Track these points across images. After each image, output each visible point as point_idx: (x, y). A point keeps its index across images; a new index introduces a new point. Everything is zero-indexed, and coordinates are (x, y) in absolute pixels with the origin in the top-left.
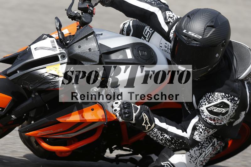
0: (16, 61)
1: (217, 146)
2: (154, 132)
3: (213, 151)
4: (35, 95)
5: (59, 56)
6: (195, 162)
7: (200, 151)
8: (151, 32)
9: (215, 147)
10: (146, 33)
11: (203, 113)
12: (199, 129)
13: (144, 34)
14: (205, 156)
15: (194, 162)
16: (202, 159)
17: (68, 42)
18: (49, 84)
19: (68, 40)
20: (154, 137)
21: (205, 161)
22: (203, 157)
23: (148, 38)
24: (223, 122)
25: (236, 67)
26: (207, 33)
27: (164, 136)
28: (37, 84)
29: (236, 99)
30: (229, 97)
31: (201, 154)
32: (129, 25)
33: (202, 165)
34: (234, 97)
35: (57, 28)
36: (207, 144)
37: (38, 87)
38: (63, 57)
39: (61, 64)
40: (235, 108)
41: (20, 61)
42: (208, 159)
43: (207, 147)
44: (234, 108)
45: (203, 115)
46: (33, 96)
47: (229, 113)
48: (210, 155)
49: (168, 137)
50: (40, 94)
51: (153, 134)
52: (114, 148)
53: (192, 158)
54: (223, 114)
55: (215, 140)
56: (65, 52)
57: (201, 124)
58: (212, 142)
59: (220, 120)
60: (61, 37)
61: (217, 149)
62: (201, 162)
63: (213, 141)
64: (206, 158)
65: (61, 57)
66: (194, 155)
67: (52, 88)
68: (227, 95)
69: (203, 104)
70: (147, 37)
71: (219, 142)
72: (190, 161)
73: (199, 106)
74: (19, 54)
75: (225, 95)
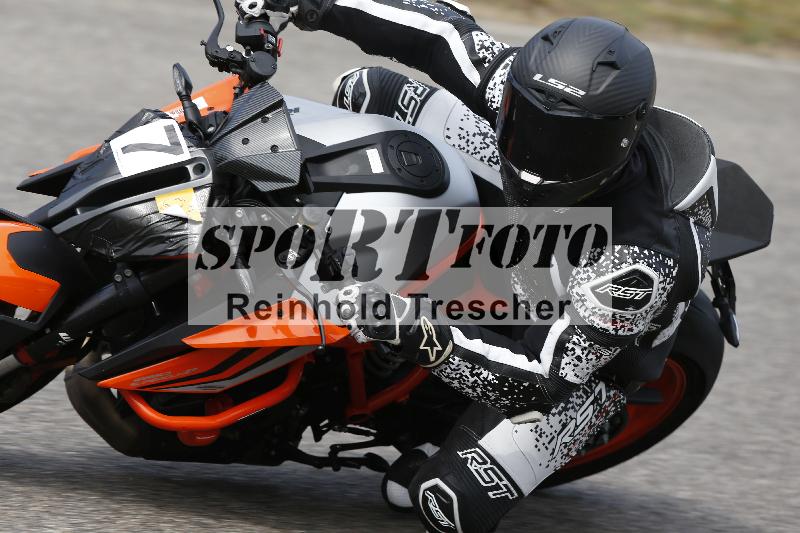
0: (71, 182)
1: (607, 404)
2: (453, 367)
3: (597, 417)
4: (124, 276)
5: (190, 168)
6: (551, 447)
7: (563, 417)
8: (418, 99)
9: (601, 406)
10: (405, 102)
11: (582, 301)
12: (573, 349)
13: (400, 104)
14: (575, 430)
15: (547, 448)
16: (567, 439)
17: (211, 129)
18: (164, 243)
19: (211, 126)
20: (453, 379)
21: (577, 446)
22: (569, 433)
23: (411, 116)
24: (636, 325)
25: (667, 177)
26: (599, 80)
27: (478, 375)
28: (130, 244)
29: (671, 263)
30: (650, 257)
31: (564, 426)
32: (360, 82)
33: (567, 455)
34: (664, 259)
35: (179, 94)
36: (581, 397)
37: (135, 250)
38: (200, 170)
39: (196, 189)
40: (668, 287)
41: (82, 182)
42: (584, 439)
43: (581, 406)
44: (664, 289)
45: (584, 308)
46: (118, 278)
47: (652, 301)
48: (590, 427)
49: (491, 377)
50: (136, 274)
51: (449, 370)
52: (324, 426)
53: (540, 436)
54: (638, 304)
55: (602, 386)
56: (204, 156)
57: (577, 335)
58: (593, 392)
59: (628, 320)
60: (191, 117)
61: (608, 412)
62: (565, 447)
63: (597, 390)
64: (578, 437)
65: (195, 169)
66: (547, 430)
67: (173, 254)
68: (646, 252)
69: (582, 279)
70: (409, 112)
71: (612, 393)
72: (536, 446)
73: (570, 284)
74: (78, 165)
75: (641, 252)
